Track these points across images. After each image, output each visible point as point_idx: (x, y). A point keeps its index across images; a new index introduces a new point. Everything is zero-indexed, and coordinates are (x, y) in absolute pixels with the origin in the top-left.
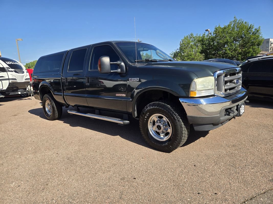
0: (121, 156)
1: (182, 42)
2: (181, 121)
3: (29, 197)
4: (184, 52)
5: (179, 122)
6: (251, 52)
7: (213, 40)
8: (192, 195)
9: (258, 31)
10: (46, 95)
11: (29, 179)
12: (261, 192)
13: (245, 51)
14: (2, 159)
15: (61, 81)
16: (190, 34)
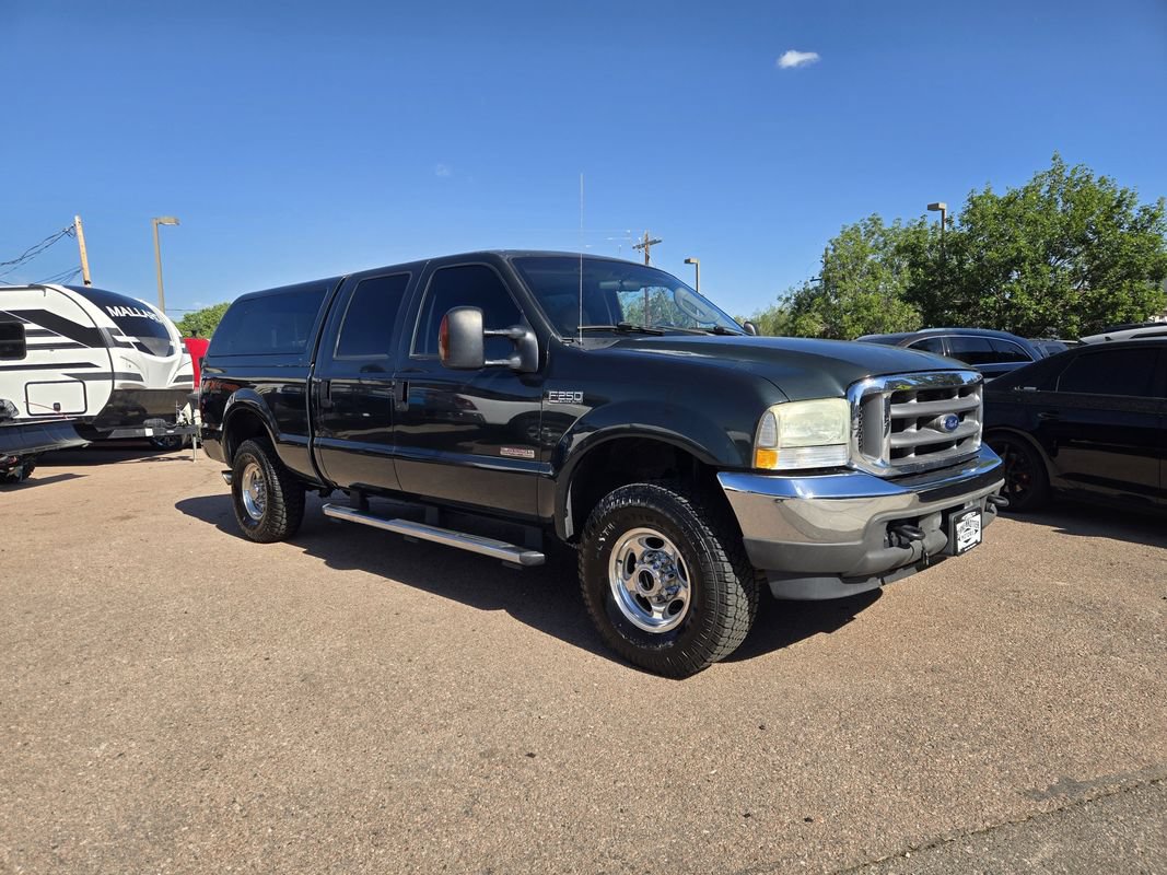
0: (497, 679)
1: (830, 252)
2: (724, 558)
3: (152, 791)
4: (838, 290)
5: (715, 560)
6: (1124, 304)
7: (958, 246)
8: (721, 819)
9: (1153, 217)
10: (248, 444)
11: (159, 734)
12: (974, 827)
13: (1098, 301)
14: (68, 665)
15: (307, 390)
16: (869, 219)
